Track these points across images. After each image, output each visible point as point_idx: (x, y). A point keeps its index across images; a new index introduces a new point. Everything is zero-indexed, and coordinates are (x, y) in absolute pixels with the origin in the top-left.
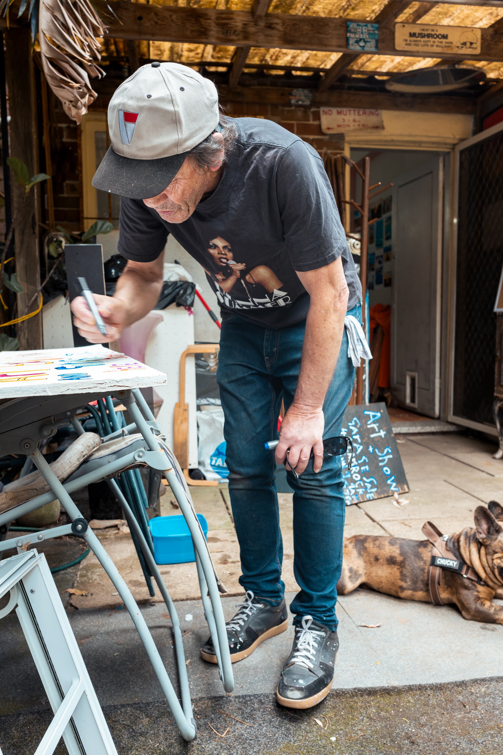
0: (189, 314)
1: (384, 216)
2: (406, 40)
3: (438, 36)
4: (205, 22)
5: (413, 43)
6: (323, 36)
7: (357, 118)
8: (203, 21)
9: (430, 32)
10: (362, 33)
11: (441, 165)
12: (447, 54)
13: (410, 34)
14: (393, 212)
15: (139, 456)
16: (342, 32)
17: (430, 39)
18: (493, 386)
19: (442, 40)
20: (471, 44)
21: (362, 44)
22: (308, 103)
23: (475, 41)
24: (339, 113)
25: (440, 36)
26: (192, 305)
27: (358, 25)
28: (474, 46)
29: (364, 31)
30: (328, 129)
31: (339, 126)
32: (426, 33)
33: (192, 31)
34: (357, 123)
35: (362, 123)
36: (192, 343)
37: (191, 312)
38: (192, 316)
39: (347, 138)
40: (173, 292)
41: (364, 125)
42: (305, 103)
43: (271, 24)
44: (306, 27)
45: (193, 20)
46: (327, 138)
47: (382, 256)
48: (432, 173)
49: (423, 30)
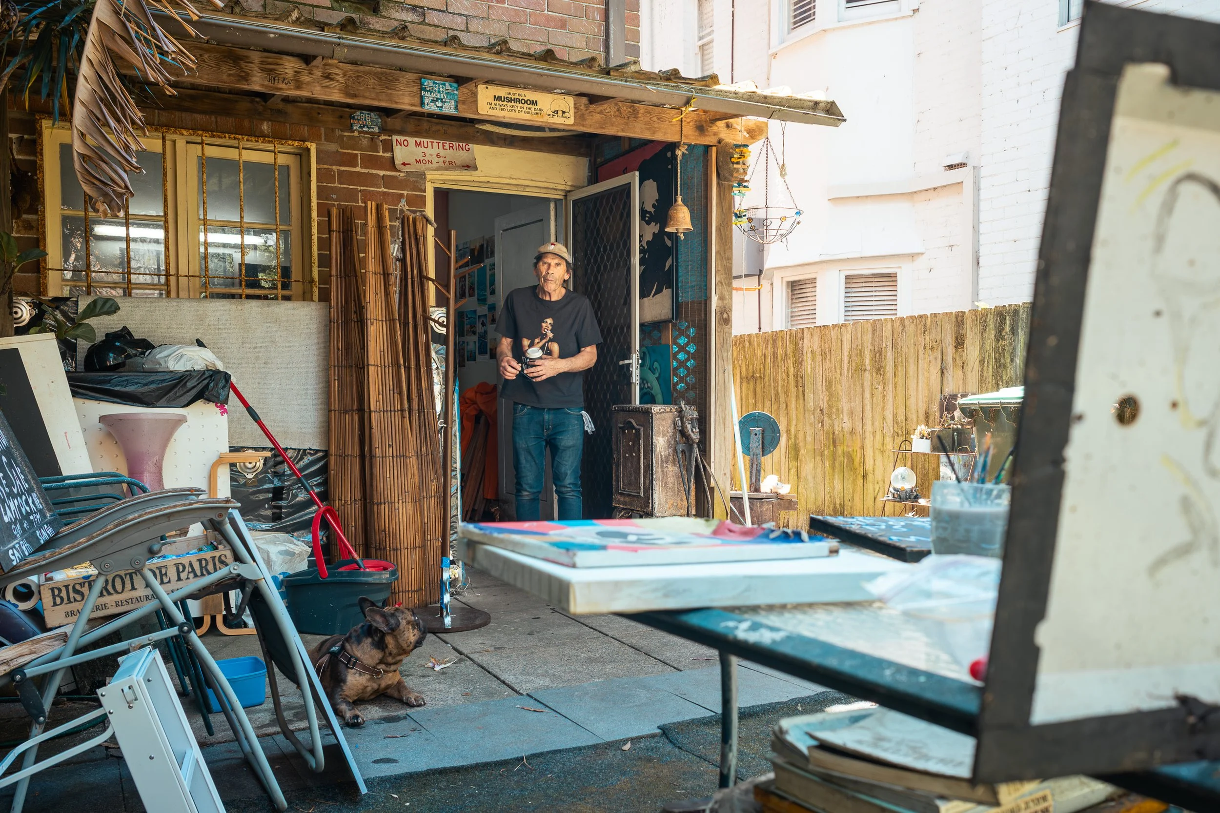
0: (222, 414)
1: (488, 262)
2: (491, 104)
3: (526, 102)
4: (246, 66)
5: (498, 107)
6: (393, 92)
7: (442, 152)
8: (243, 64)
9: (517, 97)
10: (439, 92)
11: (552, 213)
12: (537, 121)
13: (495, 96)
14: (498, 258)
15: (234, 569)
16: (415, 89)
17: (518, 104)
18: (612, 494)
19: (531, 106)
20: (564, 112)
21: (439, 104)
22: (376, 130)
23: (567, 110)
24: (417, 144)
25: (529, 102)
26: (226, 401)
27: (434, 83)
28: (566, 115)
29: (441, 89)
30: (404, 164)
31: (418, 161)
32: (513, 97)
33: (229, 75)
34: (442, 160)
35: (448, 160)
36: (226, 449)
37: (224, 411)
38: (225, 415)
39: (429, 177)
40: (198, 384)
41: (450, 163)
42: (372, 130)
43: (330, 74)
44: (373, 81)
45: (231, 62)
46: (402, 174)
47: (485, 316)
48: (543, 221)
49: (509, 94)
